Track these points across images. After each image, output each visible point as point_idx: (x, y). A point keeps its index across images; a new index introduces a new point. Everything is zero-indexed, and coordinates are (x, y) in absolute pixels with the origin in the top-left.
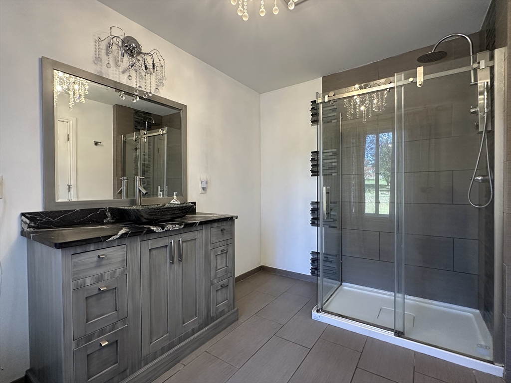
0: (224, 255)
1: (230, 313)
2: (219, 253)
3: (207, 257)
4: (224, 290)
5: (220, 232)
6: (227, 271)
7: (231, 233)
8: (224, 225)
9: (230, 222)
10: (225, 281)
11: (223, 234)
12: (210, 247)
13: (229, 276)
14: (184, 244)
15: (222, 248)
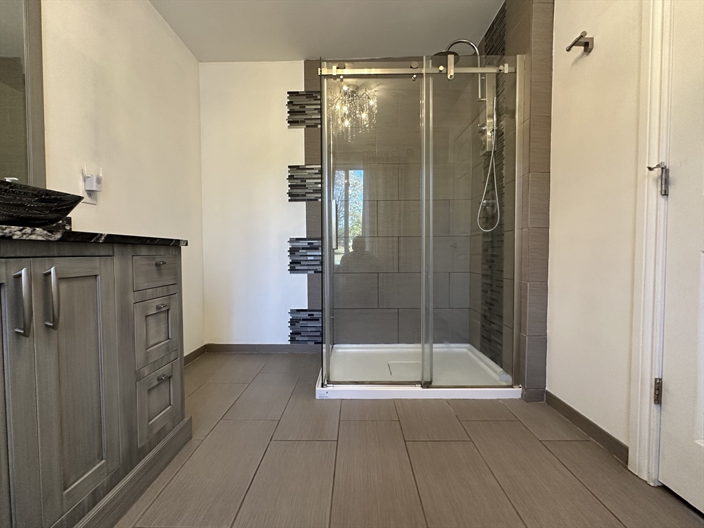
0: (163, 315)
1: (177, 429)
2: (154, 311)
3: (126, 319)
4: (164, 387)
5: (154, 268)
6: (168, 349)
7: (176, 274)
8: (162, 255)
9: (172, 251)
10: (165, 369)
11: (160, 274)
12: (132, 297)
13: (172, 357)
14: (63, 286)
15: (158, 302)
